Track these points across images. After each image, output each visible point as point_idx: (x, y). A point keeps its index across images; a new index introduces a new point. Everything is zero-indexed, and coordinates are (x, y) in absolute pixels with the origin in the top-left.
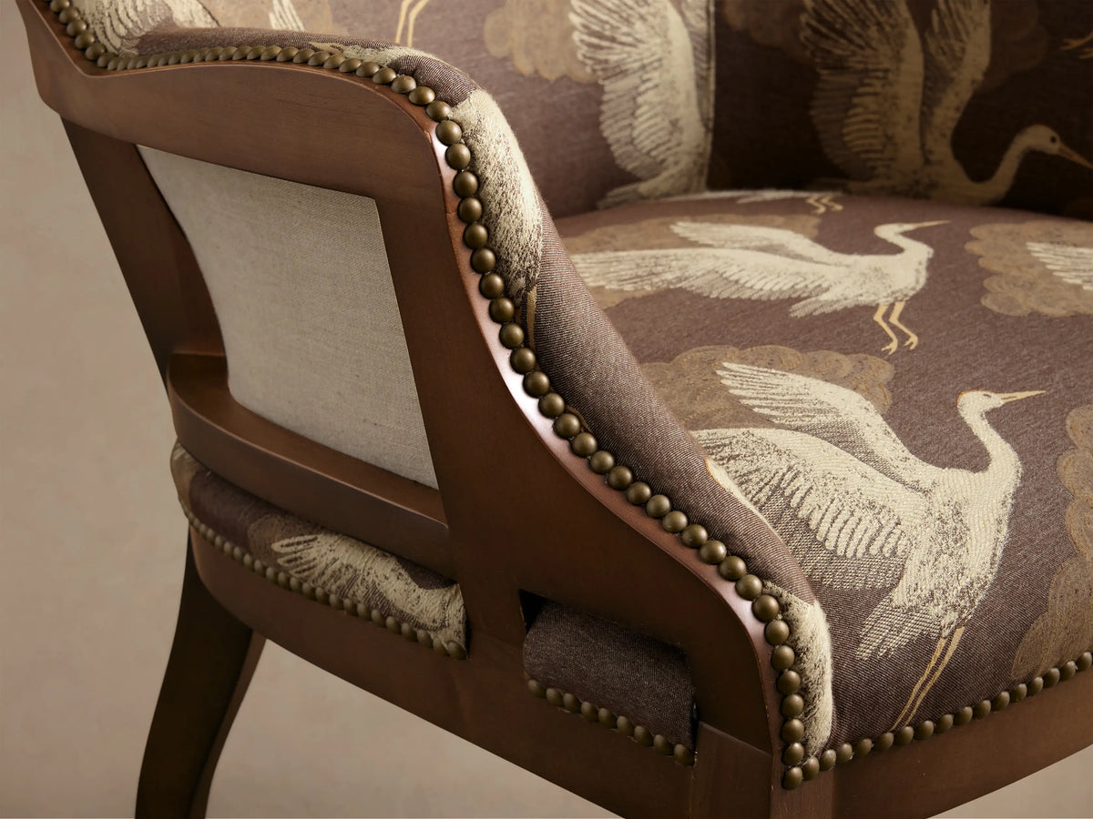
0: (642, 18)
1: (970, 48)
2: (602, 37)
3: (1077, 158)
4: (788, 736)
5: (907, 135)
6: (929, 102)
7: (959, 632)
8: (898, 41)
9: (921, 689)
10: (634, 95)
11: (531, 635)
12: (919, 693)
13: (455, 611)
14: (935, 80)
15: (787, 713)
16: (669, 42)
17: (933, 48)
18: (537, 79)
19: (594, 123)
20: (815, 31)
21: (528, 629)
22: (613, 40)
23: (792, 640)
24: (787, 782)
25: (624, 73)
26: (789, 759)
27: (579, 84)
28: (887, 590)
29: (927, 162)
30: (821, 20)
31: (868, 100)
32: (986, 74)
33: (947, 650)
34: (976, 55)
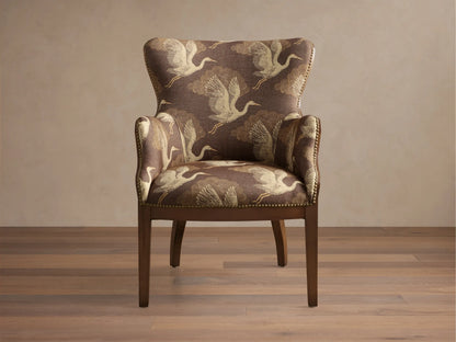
7: (167, 194)
18: (241, 141)
19: (252, 150)
22: (257, 138)
25: (258, 143)
27: (249, 144)
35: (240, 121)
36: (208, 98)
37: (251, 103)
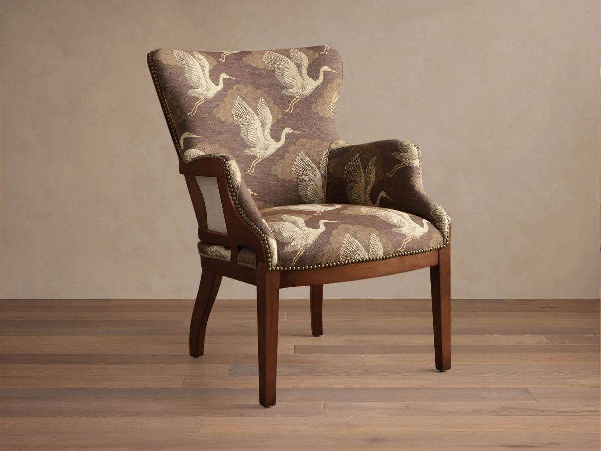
0: (310, 170)
1: (372, 177)
2: (299, 173)
3: (389, 198)
4: (268, 262)
5: (362, 195)
6: (366, 188)
7: (303, 251)
8: (360, 176)
9: (296, 259)
10: (307, 186)
11: (239, 254)
12: (295, 260)
13: (230, 253)
14: (367, 183)
15: (268, 257)
16: (316, 176)
17: (366, 177)
18: (284, 180)
19: (297, 191)
20: (346, 174)
21: (239, 252)
22: (302, 174)
23: (268, 244)
24: (268, 270)
25: (305, 181)
26: (269, 266)
27: (294, 182)
28: (291, 242)
29: (366, 201)
30: (347, 172)
31: (355, 189)
32: (375, 181)
33: (301, 253)
34: (373, 177)
35: (279, 155)
36: (239, 127)
37: (288, 130)
